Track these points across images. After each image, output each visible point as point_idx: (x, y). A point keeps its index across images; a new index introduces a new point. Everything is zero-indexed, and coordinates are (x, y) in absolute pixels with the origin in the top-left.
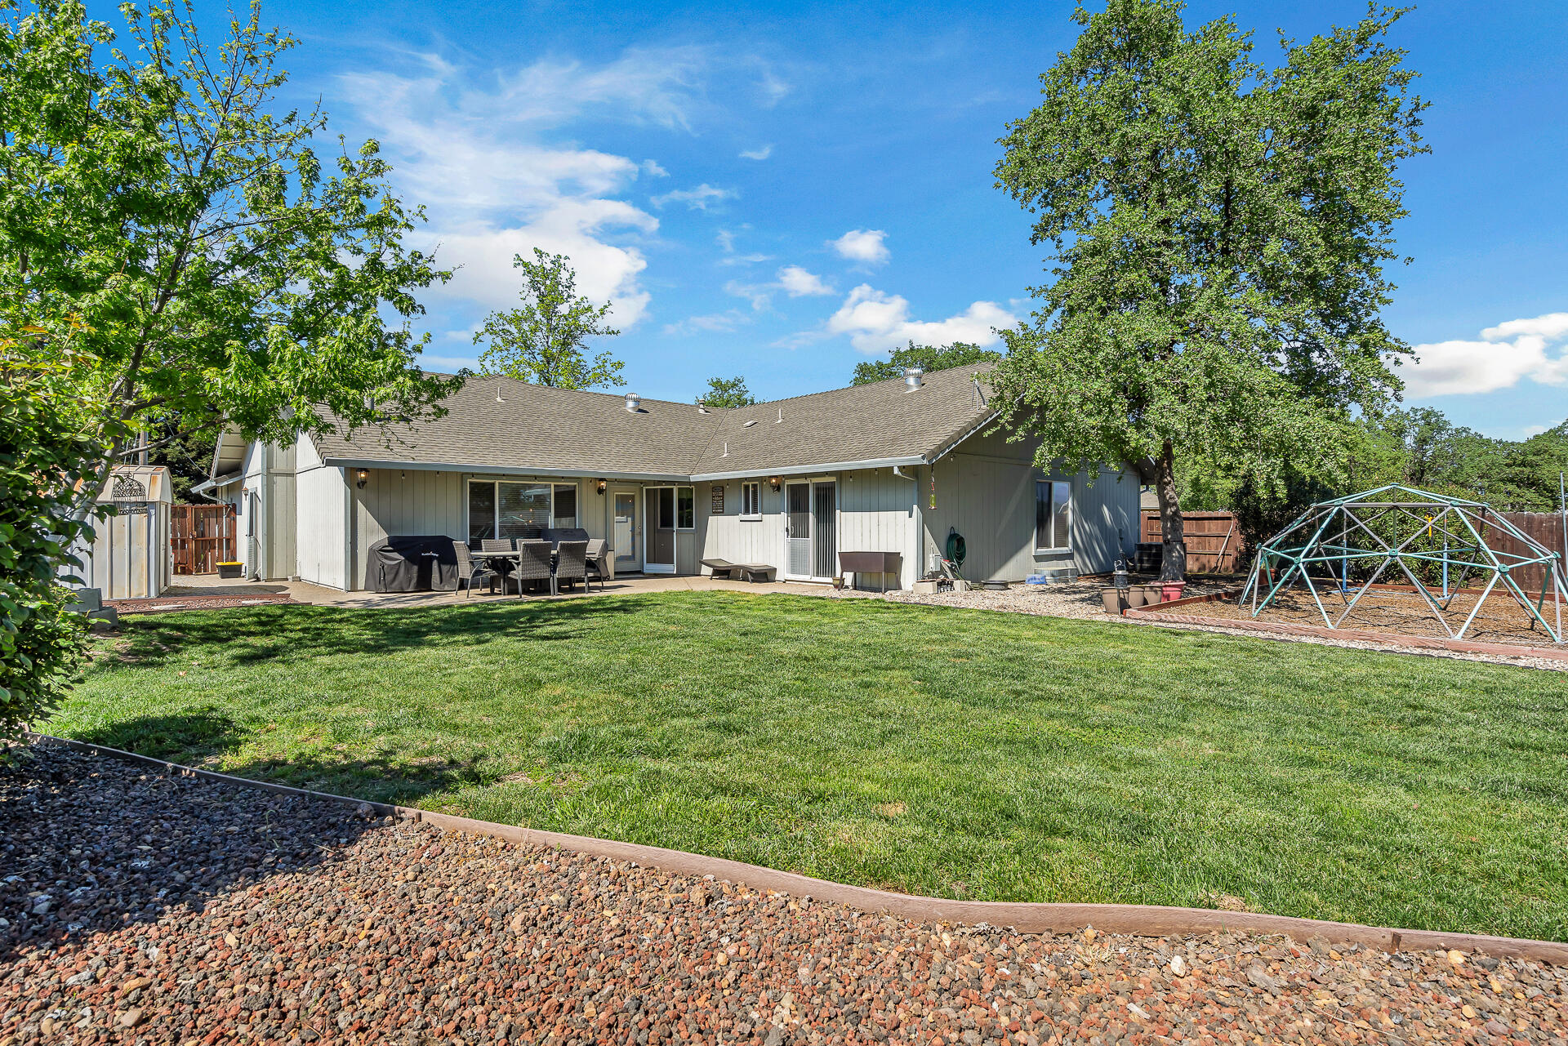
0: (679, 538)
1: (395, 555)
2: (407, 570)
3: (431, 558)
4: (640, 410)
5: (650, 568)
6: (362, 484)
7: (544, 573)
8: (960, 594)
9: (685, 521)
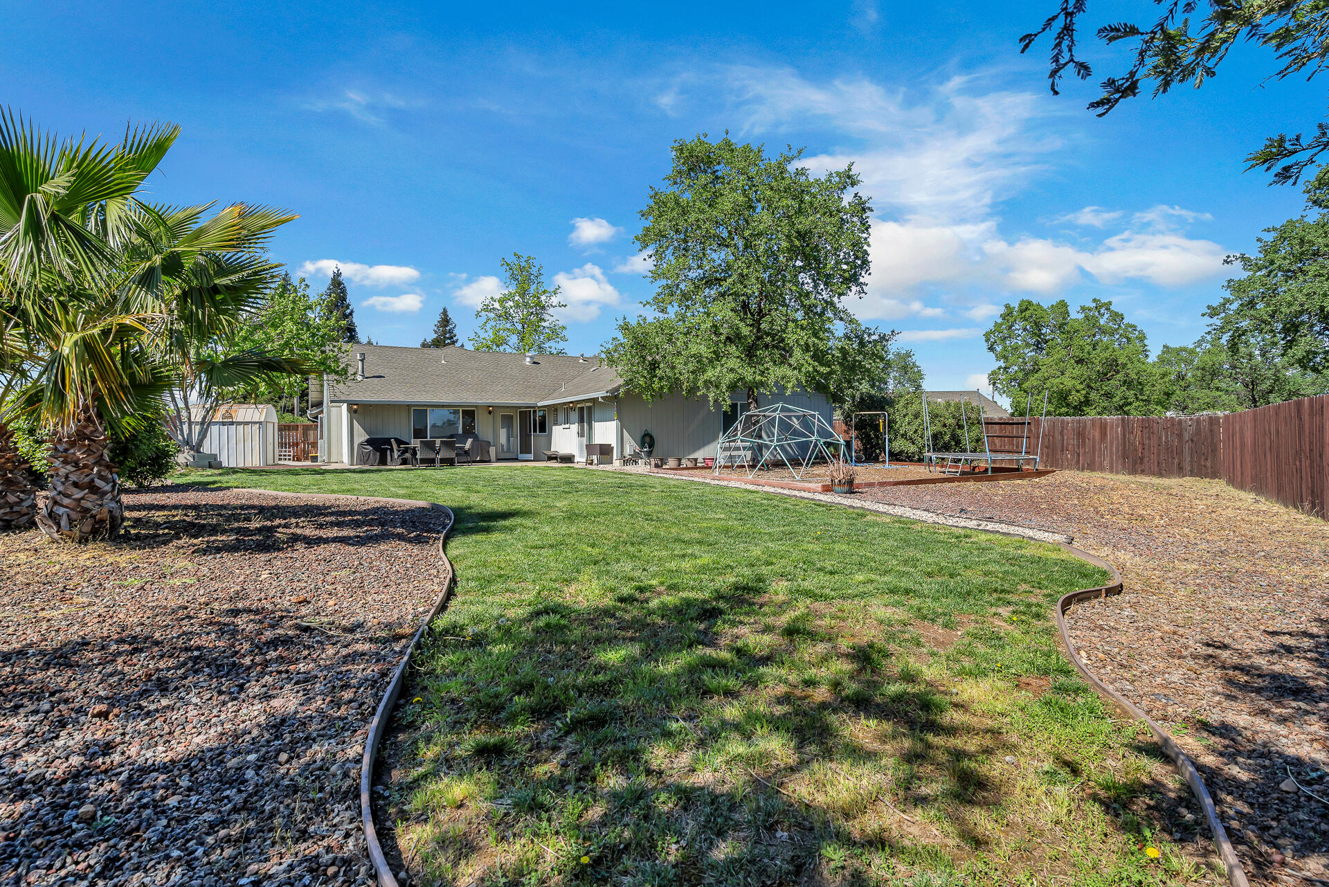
0: (535, 439)
1: (368, 447)
2: (374, 455)
3: (387, 449)
4: (534, 363)
5: (521, 456)
6: (355, 411)
7: (432, 456)
8: (641, 468)
9: (543, 429)
